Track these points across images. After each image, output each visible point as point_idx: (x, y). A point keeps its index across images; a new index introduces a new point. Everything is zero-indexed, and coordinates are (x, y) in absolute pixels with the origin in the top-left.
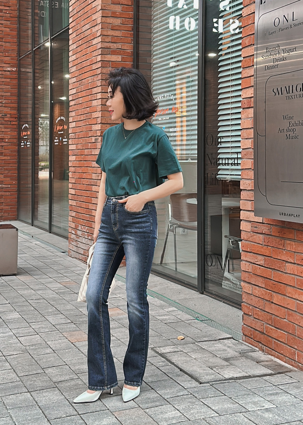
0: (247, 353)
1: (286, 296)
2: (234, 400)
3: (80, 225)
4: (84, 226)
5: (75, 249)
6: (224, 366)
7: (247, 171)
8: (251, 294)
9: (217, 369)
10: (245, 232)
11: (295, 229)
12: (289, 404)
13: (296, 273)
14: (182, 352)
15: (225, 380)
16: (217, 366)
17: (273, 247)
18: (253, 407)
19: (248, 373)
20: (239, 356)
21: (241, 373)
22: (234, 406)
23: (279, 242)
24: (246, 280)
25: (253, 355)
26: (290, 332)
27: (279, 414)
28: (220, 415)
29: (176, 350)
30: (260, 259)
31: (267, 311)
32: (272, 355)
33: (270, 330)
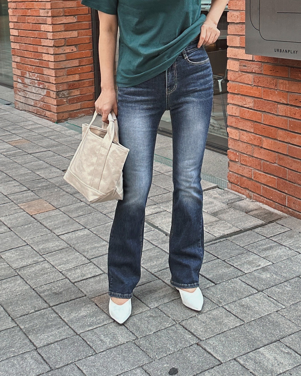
0: (235, 203)
1: (277, 140)
2: (228, 262)
3: (27, 72)
4: (33, 73)
6: (213, 223)
8: (238, 140)
11: (288, 66)
12: (285, 258)
13: (289, 115)
15: (216, 240)
18: (249, 268)
19: (239, 227)
20: (227, 207)
22: (229, 270)
25: (241, 203)
26: (281, 176)
27: (277, 272)
28: (215, 285)
29: (158, 210)
30: (249, 101)
31: (255, 156)
32: (260, 202)
33: (259, 175)
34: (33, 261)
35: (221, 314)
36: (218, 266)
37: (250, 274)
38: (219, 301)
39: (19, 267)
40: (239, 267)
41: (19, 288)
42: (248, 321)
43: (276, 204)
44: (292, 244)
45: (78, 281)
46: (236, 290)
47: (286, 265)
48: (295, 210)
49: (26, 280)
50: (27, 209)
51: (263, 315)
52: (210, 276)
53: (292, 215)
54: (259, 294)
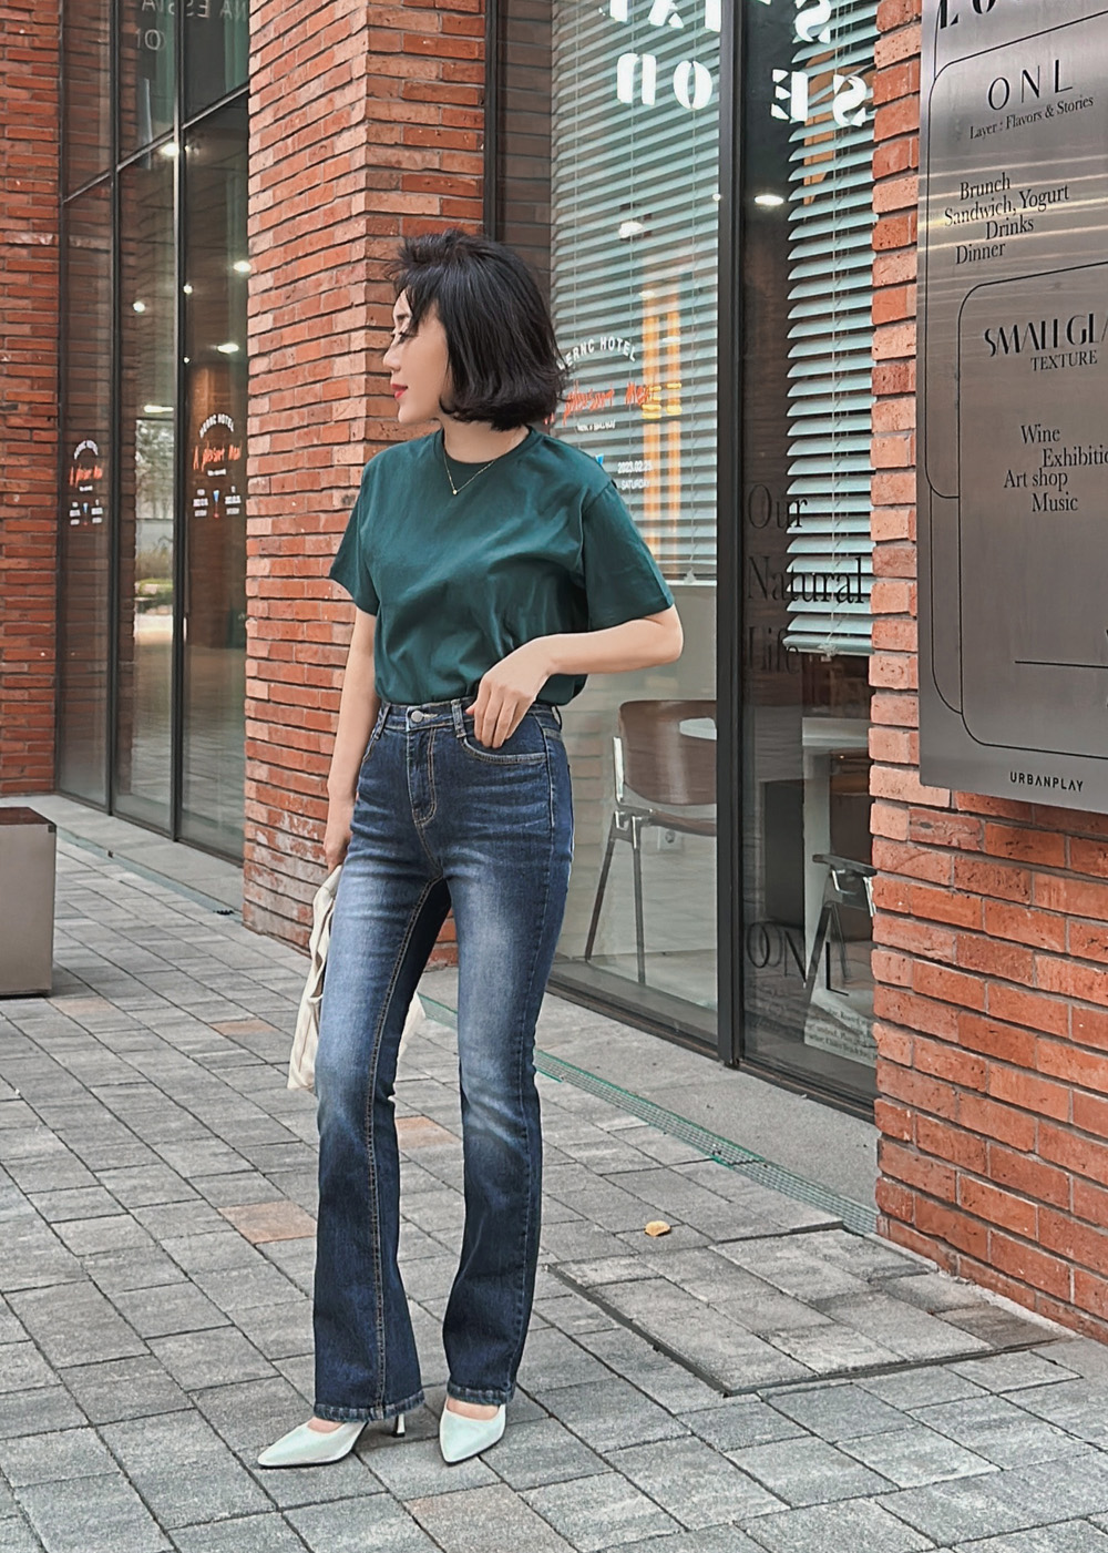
0: (897, 1282)
1: (1035, 1071)
2: (845, 1450)
3: (286, 814)
4: (301, 815)
5: (267, 900)
6: (809, 1328)
7: (894, 624)
9: (785, 1341)
10: (885, 843)
11: (1065, 833)
13: (1071, 991)
14: (660, 1282)
15: (813, 1379)
16: (783, 1330)
17: (988, 896)
18: (915, 1476)
19: (900, 1352)
20: (865, 1289)
21: (871, 1350)
22: (847, 1471)
23: (1009, 878)
24: (890, 1015)
25: (917, 1284)
26: (1051, 1199)
27: (1011, 1496)
28: (792, 1509)
30: (942, 939)
31: (968, 1126)
32: (984, 1285)
33: (980, 1194)
36: (811, 1457)
37: (916, 1491)
40: (880, 1469)
43: (1039, 1294)
44: (1078, 1421)
46: (862, 1532)
47: (1045, 1478)
48: (1101, 1319)
52: (779, 1483)
53: (1092, 1333)
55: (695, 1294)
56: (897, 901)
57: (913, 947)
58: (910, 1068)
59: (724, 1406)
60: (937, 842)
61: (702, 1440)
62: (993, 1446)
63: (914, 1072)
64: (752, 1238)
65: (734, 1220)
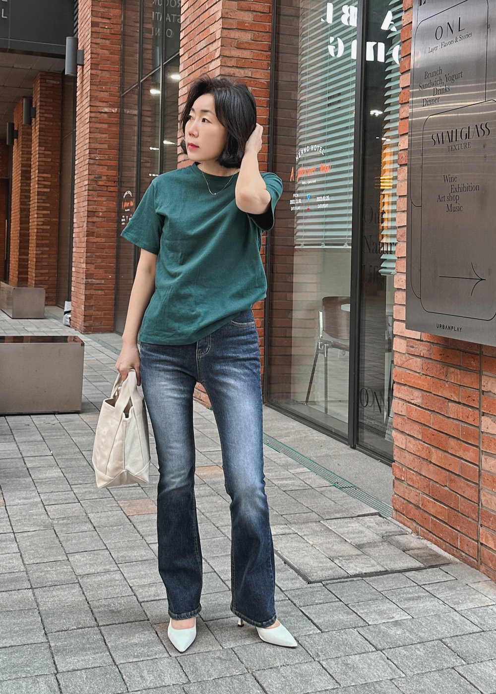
0: (393, 537)
1: (447, 452)
2: (351, 608)
6: (351, 556)
9: (340, 561)
10: (399, 354)
11: (461, 351)
13: (461, 418)
14: (294, 535)
15: (348, 577)
16: (341, 556)
17: (433, 377)
18: (377, 619)
19: (385, 567)
20: (380, 540)
21: (374, 566)
22: (349, 617)
23: (441, 369)
24: (398, 427)
25: (401, 539)
26: (452, 506)
27: (413, 629)
28: (322, 632)
29: (287, 531)
30: (417, 395)
31: (424, 474)
32: (428, 540)
33: (427, 503)
34: (104, 569)
35: (313, 670)
36: (336, 610)
37: (375, 626)
38: (317, 653)
39: (84, 573)
40: (363, 616)
41: (72, 598)
42: (345, 686)
43: (447, 544)
44: (450, 598)
45: (147, 601)
46: (347, 643)
47: (429, 622)
48: (469, 555)
49: (84, 590)
50: (126, 508)
51: (369, 681)
52: (320, 621)
53: (465, 561)
54: (376, 654)
55: (308, 541)
56: (401, 379)
57: (407, 398)
58: (405, 450)
59: (306, 588)
60: (416, 354)
61: (292, 602)
62: (412, 607)
63: (406, 452)
64: (340, 518)
65: (335, 510)
